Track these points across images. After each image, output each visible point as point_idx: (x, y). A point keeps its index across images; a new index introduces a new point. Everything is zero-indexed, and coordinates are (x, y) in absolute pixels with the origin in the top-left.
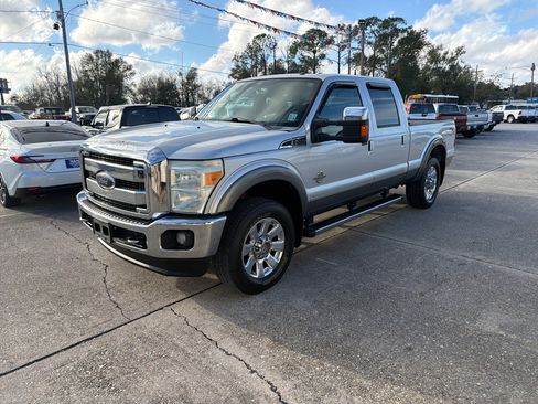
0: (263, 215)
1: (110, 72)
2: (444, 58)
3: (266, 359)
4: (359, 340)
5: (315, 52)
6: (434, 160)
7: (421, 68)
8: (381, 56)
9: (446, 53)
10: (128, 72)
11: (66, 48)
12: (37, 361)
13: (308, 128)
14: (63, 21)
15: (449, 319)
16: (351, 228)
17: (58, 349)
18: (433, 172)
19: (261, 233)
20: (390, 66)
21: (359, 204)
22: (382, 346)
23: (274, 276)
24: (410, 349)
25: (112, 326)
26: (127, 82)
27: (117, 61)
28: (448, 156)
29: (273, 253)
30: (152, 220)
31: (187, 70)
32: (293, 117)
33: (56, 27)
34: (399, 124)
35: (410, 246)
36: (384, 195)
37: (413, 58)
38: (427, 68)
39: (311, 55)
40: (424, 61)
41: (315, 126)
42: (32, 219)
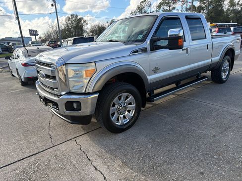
0: (121, 92)
1: (78, 23)
2: (238, 4)
3: (116, 174)
4: (172, 165)
5: (170, 7)
6: (228, 57)
7: (225, 10)
8: (204, 6)
9: (239, 1)
10: (85, 23)
11: (57, 14)
12: (4, 167)
13: (148, 42)
14: (55, 2)
15: (230, 154)
16: (178, 95)
17: (16, 160)
18: (227, 64)
19: (121, 101)
20: (209, 10)
21: (182, 83)
22: (185, 170)
23: (130, 123)
24: (202, 173)
25: (45, 148)
26: (85, 28)
27: (80, 19)
28: (236, 54)
29: (129, 111)
30: (61, 95)
31: (111, 20)
32: (140, 37)
33: (52, 5)
34: (206, 38)
35: (211, 106)
36: (197, 77)
37: (221, 5)
38: (228, 10)
39: (168, 8)
40: (227, 7)
41: (153, 42)
42: (30, 91)
